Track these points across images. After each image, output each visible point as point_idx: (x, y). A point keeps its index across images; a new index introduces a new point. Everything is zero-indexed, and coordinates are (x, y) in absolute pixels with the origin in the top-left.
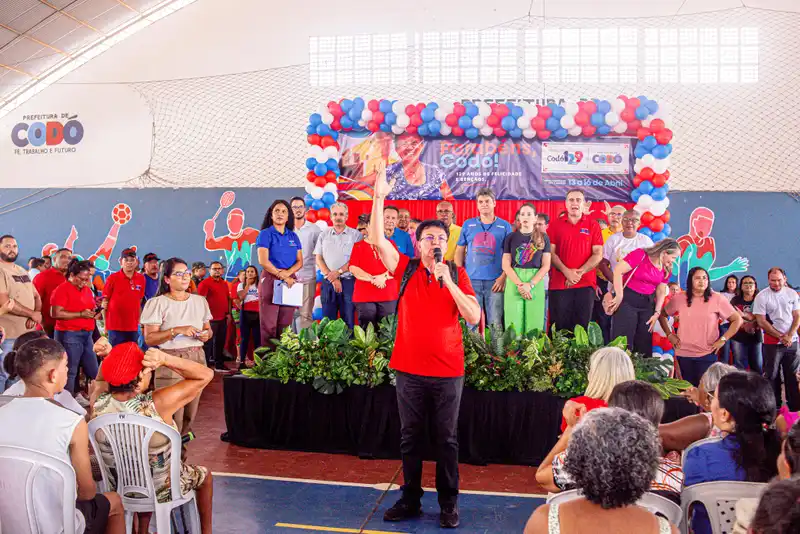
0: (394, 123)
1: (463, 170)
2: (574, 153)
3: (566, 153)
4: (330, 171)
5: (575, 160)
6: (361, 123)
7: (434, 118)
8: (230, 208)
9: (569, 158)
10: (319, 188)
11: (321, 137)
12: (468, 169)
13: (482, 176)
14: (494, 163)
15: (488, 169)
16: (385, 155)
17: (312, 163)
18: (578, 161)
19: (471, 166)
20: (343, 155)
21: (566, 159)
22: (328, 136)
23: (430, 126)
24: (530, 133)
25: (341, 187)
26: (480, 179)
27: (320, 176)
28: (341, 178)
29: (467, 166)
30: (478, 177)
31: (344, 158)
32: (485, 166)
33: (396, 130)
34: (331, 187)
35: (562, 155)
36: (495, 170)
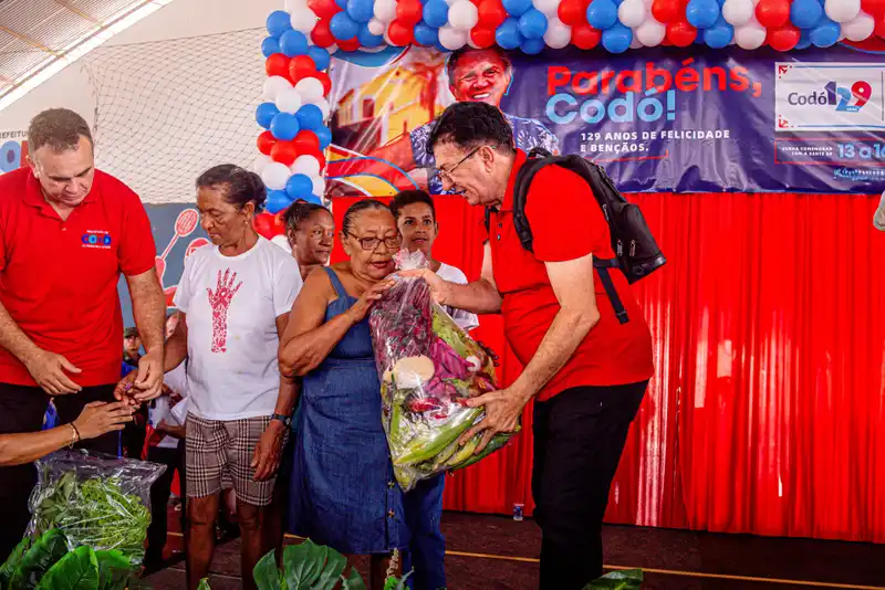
0: (443, 20)
1: (596, 127)
2: (849, 87)
3: (831, 86)
4: (304, 131)
5: (853, 101)
6: (374, 27)
7: (532, 7)
8: (191, 237)
9: (839, 97)
10: (281, 167)
11: (287, 59)
12: (607, 127)
13: (639, 141)
14: (666, 112)
15: (652, 126)
16: (428, 99)
17: (267, 113)
18: (861, 103)
19: (614, 117)
20: (341, 102)
21: (832, 99)
22: (304, 57)
23: (524, 23)
24: (752, 36)
25: (334, 170)
26: (634, 148)
27: (282, 141)
28: (333, 150)
29: (606, 118)
30: (630, 142)
31: (343, 110)
32: (646, 118)
33: (450, 38)
34: (307, 165)
35: (821, 90)
36: (668, 126)
